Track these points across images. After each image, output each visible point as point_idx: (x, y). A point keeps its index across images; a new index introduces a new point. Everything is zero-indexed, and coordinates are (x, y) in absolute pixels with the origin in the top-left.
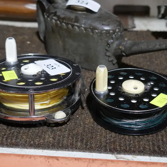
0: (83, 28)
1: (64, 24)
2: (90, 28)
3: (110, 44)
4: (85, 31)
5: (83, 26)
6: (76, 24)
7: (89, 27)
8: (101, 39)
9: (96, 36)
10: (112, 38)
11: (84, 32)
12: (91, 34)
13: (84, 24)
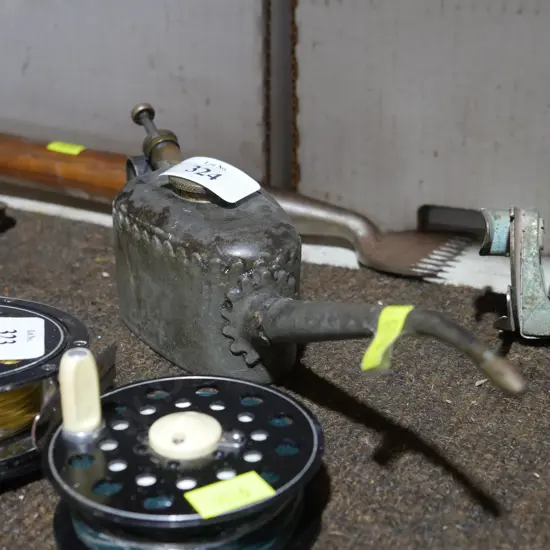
0: (169, 244)
1: (135, 226)
2: (183, 245)
3: (231, 299)
4: (175, 251)
5: (170, 236)
6: (158, 230)
7: (182, 242)
8: (209, 284)
9: (195, 271)
10: (239, 281)
11: (172, 253)
12: (185, 261)
13: (172, 232)
